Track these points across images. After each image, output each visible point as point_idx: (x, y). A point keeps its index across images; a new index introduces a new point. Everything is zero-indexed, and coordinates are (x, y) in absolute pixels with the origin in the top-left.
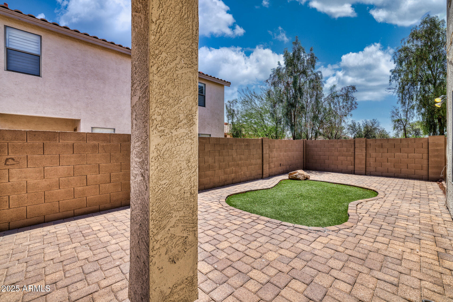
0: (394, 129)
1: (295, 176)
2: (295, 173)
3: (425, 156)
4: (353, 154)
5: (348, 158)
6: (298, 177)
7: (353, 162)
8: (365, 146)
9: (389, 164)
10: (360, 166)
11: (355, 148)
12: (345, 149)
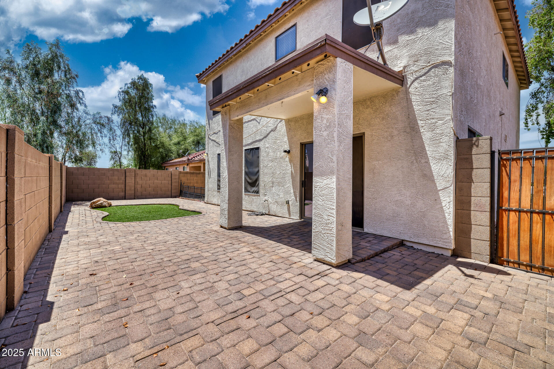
0: (111, 160)
1: (100, 204)
2: (99, 201)
3: (170, 182)
4: (124, 182)
5: (119, 185)
6: (103, 205)
7: (124, 189)
8: (134, 175)
9: (150, 189)
10: (130, 191)
11: (126, 177)
12: (117, 178)
